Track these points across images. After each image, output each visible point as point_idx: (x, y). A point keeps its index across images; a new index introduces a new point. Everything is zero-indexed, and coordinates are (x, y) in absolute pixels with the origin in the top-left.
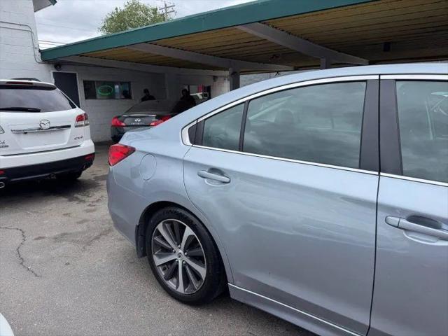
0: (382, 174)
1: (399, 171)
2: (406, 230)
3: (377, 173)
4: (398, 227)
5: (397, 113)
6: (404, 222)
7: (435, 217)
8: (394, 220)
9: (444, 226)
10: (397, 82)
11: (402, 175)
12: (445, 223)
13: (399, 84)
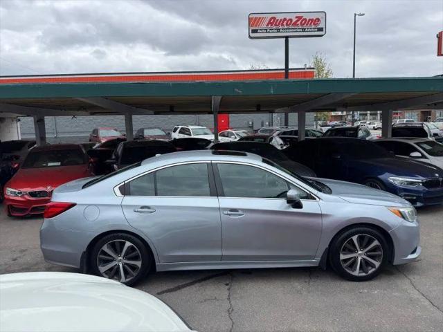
2: (230, 215)
4: (227, 214)
6: (229, 212)
12: (240, 210)
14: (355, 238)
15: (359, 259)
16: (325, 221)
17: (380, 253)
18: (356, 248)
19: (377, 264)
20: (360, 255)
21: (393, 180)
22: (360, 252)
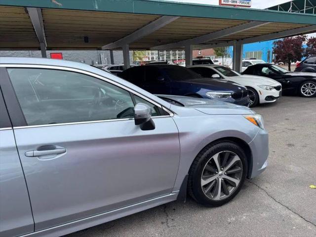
0: (14, 128)
1: (25, 123)
2: (39, 156)
3: (11, 128)
4: (33, 156)
5: (13, 89)
6: (37, 152)
7: (52, 143)
8: (30, 153)
9: (57, 147)
10: (8, 69)
11: (27, 125)
12: (58, 145)
13: (9, 71)
14: (216, 157)
15: (220, 180)
16: (184, 142)
17: (239, 169)
18: (217, 168)
19: (237, 182)
20: (221, 175)
21: (210, 94)
22: (220, 172)
